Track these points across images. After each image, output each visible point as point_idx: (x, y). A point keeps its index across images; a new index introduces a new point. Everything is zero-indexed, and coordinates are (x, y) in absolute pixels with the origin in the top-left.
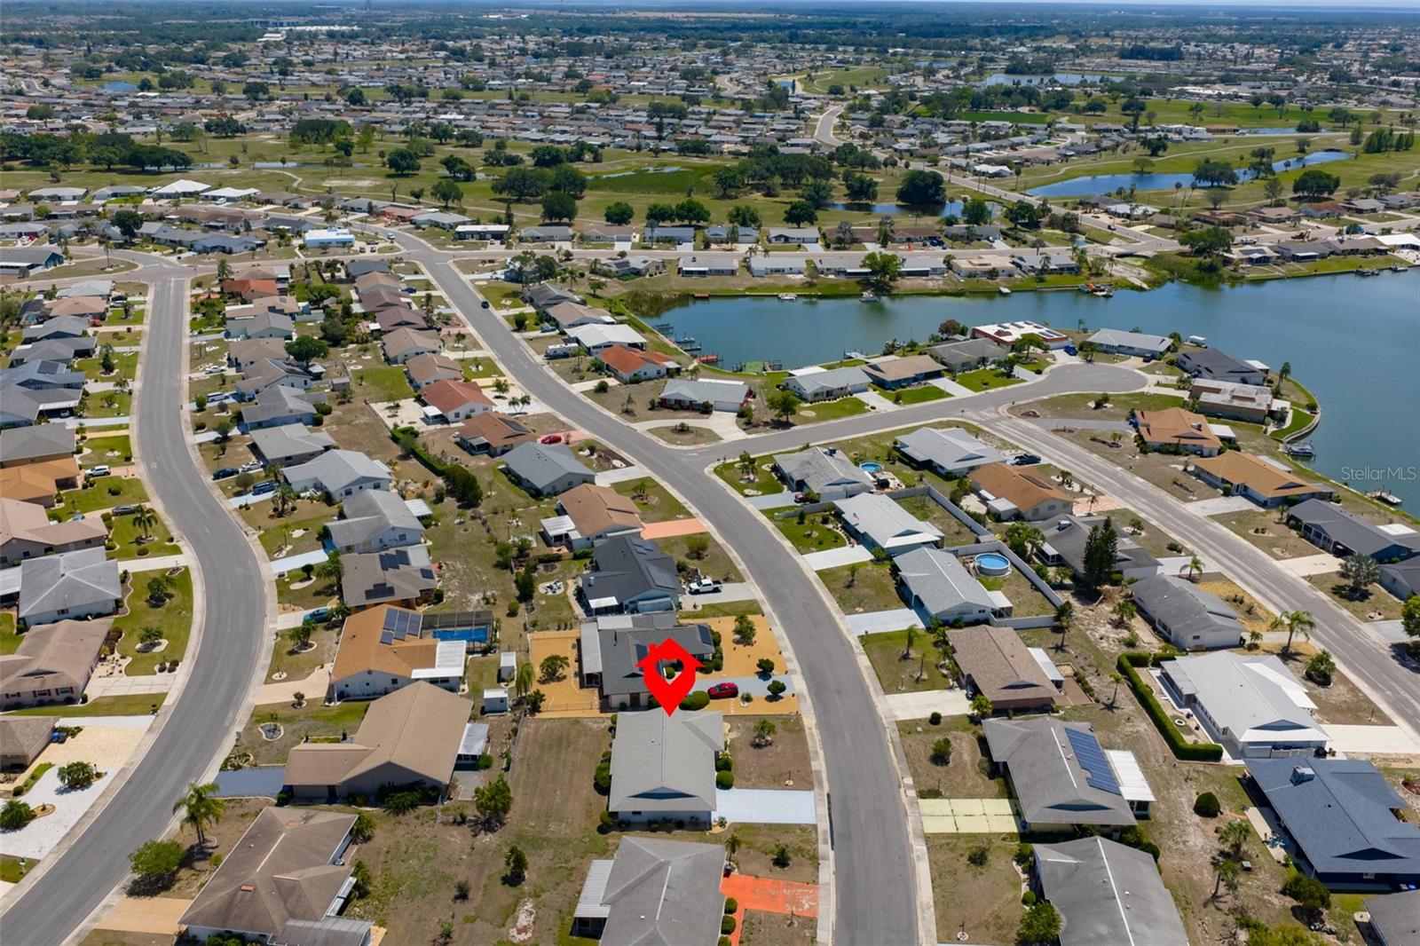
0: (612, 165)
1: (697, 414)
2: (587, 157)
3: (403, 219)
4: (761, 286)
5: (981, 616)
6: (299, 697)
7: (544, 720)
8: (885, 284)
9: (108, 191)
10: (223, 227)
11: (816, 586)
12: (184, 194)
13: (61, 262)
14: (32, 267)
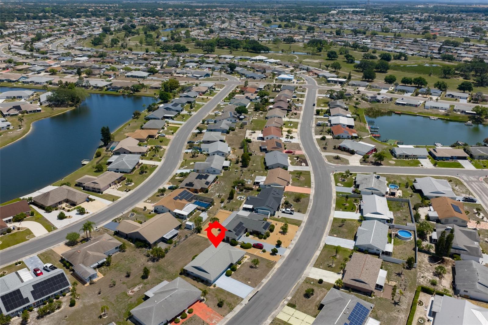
0: (410, 62)
1: (349, 154)
2: (403, 58)
3: (316, 74)
4: (425, 112)
5: (377, 252)
6: (145, 208)
7: (198, 236)
8: (482, 119)
9: (239, 57)
10: (260, 71)
11: (329, 223)
12: (259, 60)
13: (209, 76)
14: (200, 77)
